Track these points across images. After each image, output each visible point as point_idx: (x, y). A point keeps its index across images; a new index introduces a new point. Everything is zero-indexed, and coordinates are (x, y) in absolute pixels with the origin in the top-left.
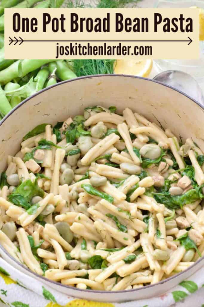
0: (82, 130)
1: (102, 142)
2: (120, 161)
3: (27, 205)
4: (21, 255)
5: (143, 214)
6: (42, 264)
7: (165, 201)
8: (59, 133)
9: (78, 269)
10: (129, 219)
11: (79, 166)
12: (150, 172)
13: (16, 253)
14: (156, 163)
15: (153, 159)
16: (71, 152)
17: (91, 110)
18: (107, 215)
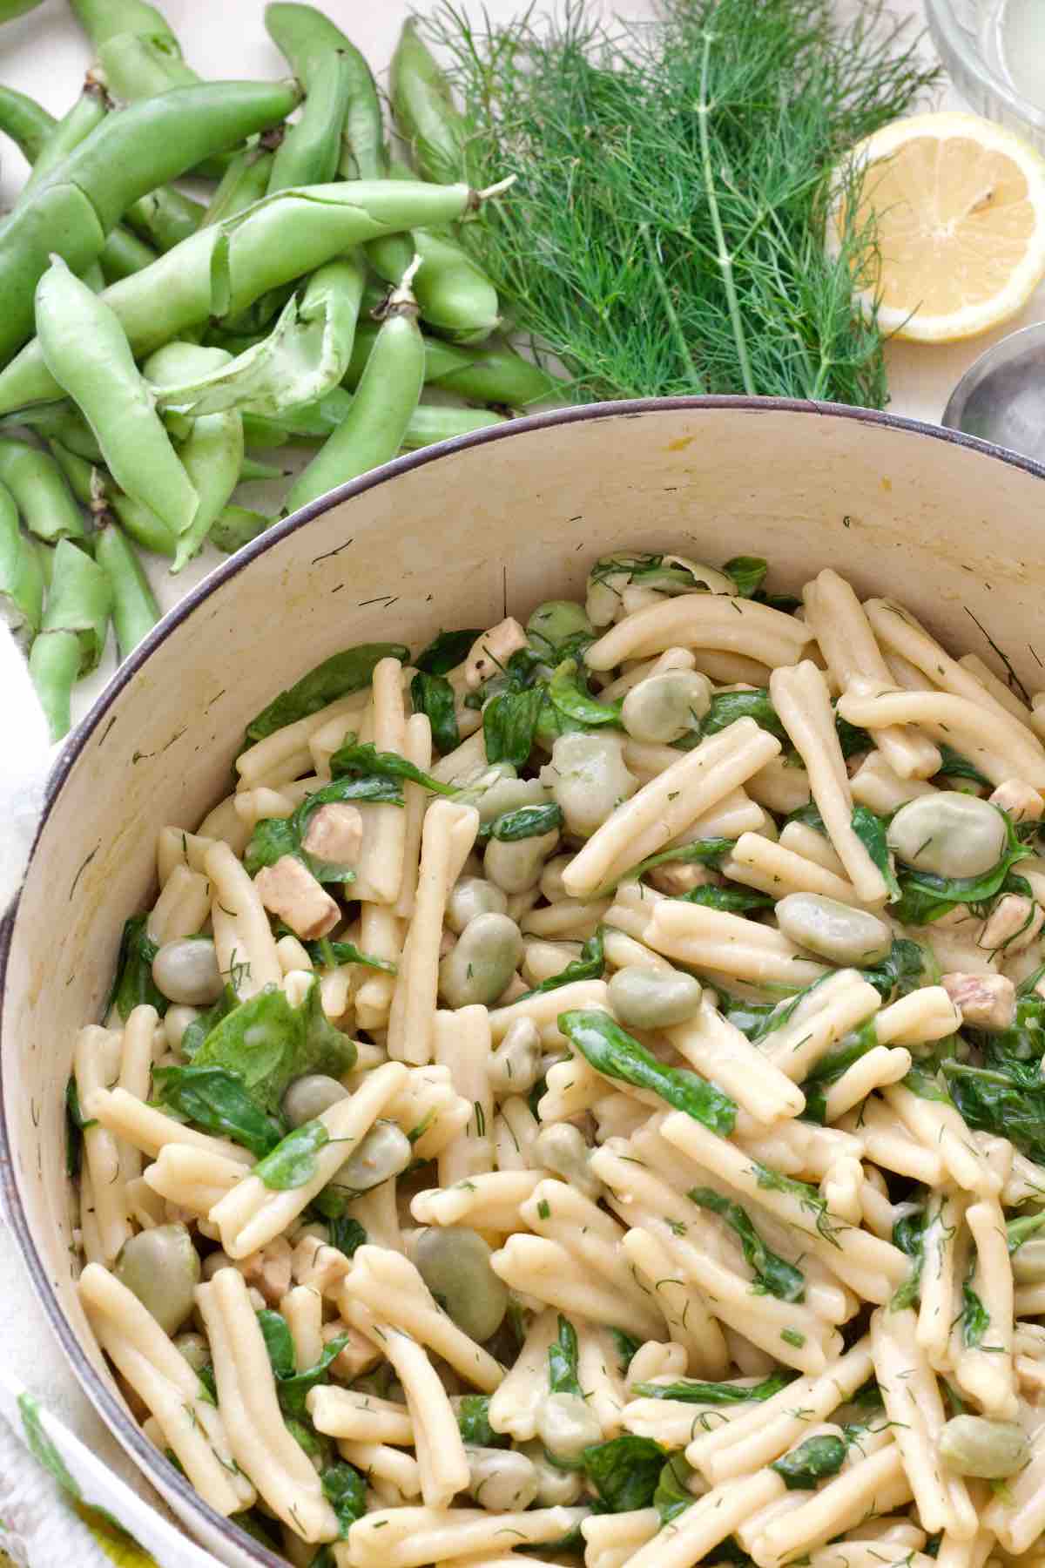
0: (577, 697)
1: (680, 771)
2: (776, 879)
3: (258, 1131)
4: (221, 1417)
5: (894, 1200)
6: (331, 1471)
7: (1014, 1115)
8: (444, 704)
9: (527, 1503)
10: (817, 1233)
11: (550, 897)
12: (941, 949)
13: (192, 1412)
14: (978, 903)
15: (962, 880)
16: (509, 820)
17: (627, 576)
18: (694, 1197)
